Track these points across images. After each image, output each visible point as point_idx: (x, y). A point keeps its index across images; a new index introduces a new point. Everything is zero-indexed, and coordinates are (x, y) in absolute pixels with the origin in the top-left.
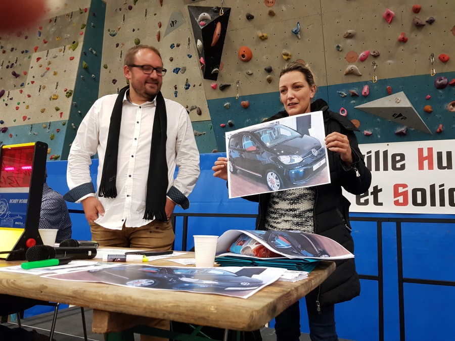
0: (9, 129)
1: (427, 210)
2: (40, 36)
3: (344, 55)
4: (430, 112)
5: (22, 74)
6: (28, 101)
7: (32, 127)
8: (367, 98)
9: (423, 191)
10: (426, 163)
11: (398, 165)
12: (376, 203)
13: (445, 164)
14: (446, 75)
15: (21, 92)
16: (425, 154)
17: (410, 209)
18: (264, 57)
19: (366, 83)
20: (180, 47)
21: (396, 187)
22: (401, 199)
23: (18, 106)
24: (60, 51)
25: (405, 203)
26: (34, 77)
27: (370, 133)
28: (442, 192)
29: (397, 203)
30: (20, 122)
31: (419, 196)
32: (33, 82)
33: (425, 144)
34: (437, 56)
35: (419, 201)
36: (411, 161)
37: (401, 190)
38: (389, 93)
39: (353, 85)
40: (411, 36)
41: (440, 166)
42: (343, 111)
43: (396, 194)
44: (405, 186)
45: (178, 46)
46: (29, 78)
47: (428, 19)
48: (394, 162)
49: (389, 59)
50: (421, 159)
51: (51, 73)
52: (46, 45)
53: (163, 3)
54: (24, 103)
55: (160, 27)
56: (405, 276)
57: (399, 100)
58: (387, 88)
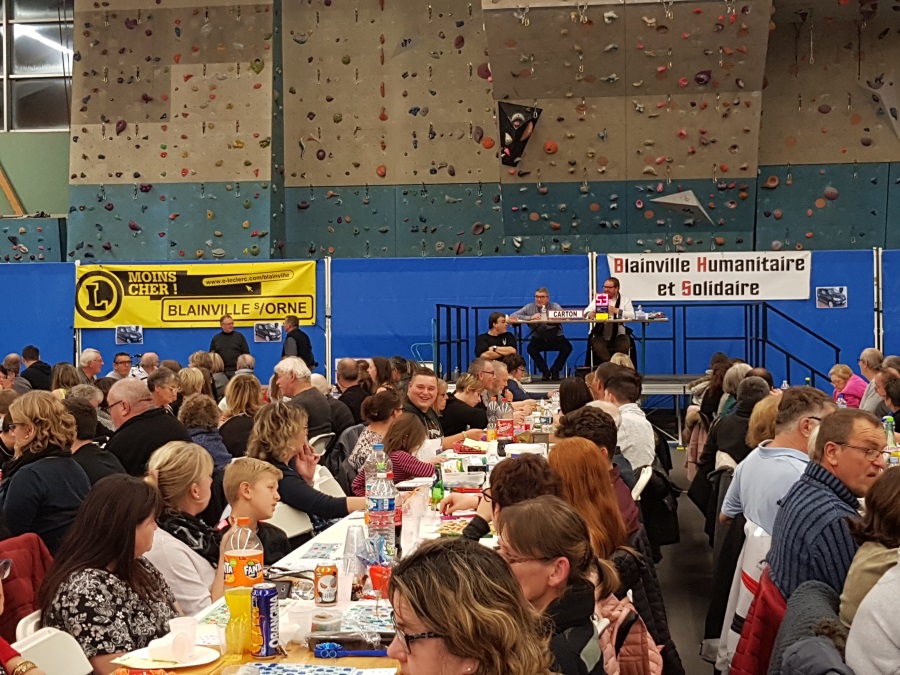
0: (154, 187)
1: (702, 298)
2: (179, 35)
3: (642, 158)
4: (713, 209)
5: (157, 97)
6: (184, 145)
7: (203, 187)
8: (663, 193)
9: (700, 286)
10: (702, 267)
11: (685, 268)
12: (671, 294)
13: (713, 268)
14: (725, 180)
15: (164, 128)
16: (702, 261)
17: (692, 298)
18: (570, 152)
19: (661, 181)
20: (417, 77)
21: (684, 283)
22: (686, 291)
23: (164, 151)
24: (231, 70)
25: (689, 294)
26: (185, 106)
27: (662, 223)
28: (711, 286)
29: (684, 294)
30: (178, 178)
31: (698, 289)
32: (185, 115)
33: (702, 255)
34: (718, 165)
35: (697, 292)
36: (693, 266)
37: (687, 285)
38: (680, 191)
39: (650, 182)
40: (698, 150)
41: (710, 270)
42: (639, 203)
43: (684, 288)
44: (689, 282)
45: (414, 75)
46: (175, 107)
47: (712, 139)
48: (683, 266)
49: (682, 164)
50: (699, 265)
51: (221, 105)
52: (195, 54)
53: (385, 6)
54: (175, 147)
55: (383, 42)
56: (687, 336)
57: (688, 199)
58: (678, 187)
